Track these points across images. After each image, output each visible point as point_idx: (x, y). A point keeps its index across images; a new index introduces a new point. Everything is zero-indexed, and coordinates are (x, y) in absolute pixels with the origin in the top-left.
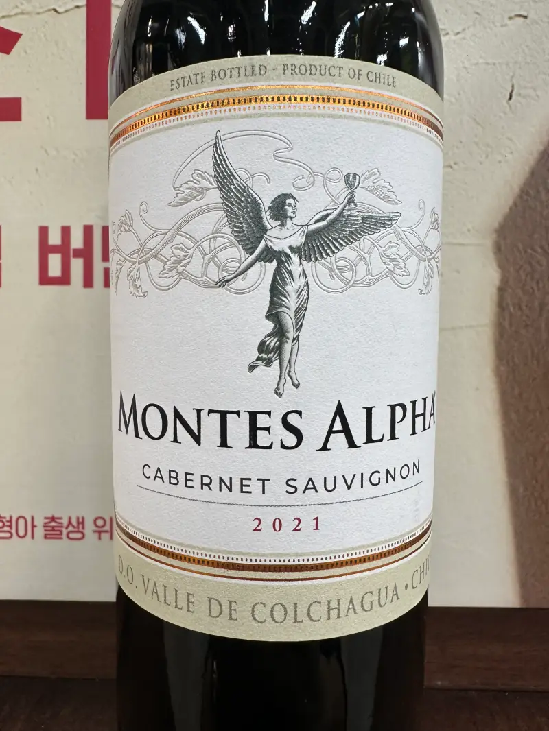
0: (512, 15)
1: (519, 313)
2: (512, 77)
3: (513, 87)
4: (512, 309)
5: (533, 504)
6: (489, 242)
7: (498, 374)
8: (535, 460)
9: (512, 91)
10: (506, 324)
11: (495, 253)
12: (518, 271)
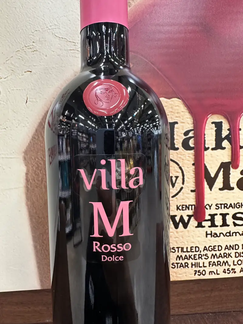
0: (26, 71)
1: (34, 182)
2: (27, 95)
3: (27, 98)
4: (31, 181)
5: (43, 252)
6: (21, 157)
7: (27, 205)
8: (43, 236)
9: (27, 100)
10: (29, 186)
11: (24, 161)
12: (32, 167)
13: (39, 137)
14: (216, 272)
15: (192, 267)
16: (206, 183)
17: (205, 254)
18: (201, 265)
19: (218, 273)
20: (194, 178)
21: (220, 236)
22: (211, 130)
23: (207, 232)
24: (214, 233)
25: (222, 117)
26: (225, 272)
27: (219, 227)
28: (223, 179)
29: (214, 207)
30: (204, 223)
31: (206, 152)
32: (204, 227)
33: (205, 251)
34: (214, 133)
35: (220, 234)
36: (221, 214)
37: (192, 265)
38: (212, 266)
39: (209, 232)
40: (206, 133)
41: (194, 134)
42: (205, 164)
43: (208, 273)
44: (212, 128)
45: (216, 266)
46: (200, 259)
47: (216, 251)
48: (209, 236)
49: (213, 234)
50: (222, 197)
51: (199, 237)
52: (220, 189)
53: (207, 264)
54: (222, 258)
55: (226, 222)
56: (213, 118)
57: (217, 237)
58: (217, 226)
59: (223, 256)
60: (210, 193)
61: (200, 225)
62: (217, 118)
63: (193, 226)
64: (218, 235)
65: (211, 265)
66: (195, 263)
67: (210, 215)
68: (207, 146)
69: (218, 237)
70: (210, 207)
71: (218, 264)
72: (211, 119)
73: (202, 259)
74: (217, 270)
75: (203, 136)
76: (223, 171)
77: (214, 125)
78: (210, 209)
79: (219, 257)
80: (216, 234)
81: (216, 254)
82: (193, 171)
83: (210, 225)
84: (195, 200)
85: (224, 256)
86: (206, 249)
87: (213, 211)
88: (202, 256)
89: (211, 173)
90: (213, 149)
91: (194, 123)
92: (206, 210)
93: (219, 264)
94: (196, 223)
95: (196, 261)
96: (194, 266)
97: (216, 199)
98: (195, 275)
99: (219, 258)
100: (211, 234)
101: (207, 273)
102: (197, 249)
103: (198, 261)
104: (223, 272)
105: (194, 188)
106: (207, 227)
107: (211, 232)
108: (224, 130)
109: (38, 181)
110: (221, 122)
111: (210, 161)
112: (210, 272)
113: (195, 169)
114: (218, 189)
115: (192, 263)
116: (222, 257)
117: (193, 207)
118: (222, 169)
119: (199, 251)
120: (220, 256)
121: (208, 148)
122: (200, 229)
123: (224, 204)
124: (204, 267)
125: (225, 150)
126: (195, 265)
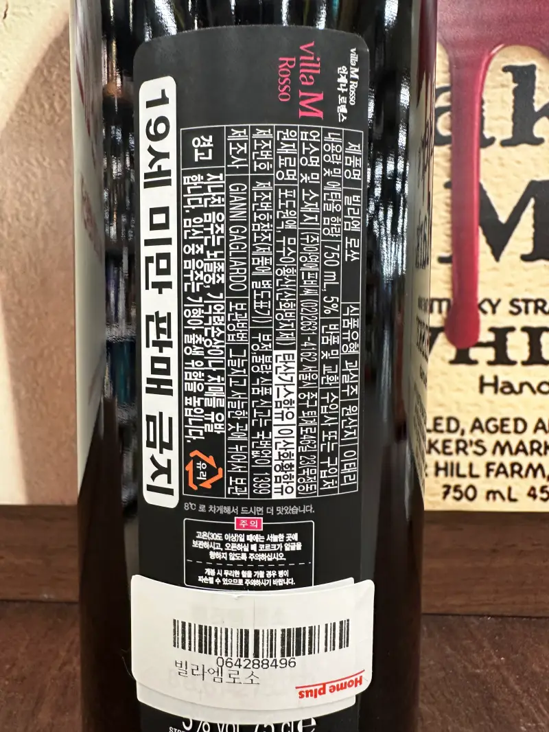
13: (32, 107)
14: (505, 494)
15: (437, 474)
16: (482, 240)
17: (474, 440)
18: (464, 470)
19: (513, 496)
20: (448, 223)
21: (521, 391)
22: (501, 90)
23: (482, 378)
24: (504, 383)
25: (535, 52)
26: (534, 497)
27: (519, 365)
28: (532, 230)
29: (504, 307)
30: (474, 353)
31: (483, 152)
32: (475, 362)
33: (477, 432)
34: (510, 98)
35: (522, 385)
36: (524, 329)
37: (438, 469)
38: (497, 475)
39: (489, 379)
40: (485, 97)
41: (451, 100)
42: (480, 186)
43: (484, 494)
44: (505, 83)
45: (507, 476)
46: (461, 453)
47: (508, 432)
48: (489, 390)
49: (500, 385)
50: (530, 281)
51: (459, 390)
52: (525, 258)
53: (480, 469)
54: (526, 453)
55: (540, 353)
56: (507, 57)
57: (513, 395)
58: (513, 363)
59: (528, 449)
60: (495, 269)
61: (462, 358)
62: (520, 57)
63: (443, 359)
64: (517, 388)
65: (492, 474)
66: (446, 464)
67: (492, 330)
68: (488, 135)
69: (516, 393)
70: (494, 307)
71: (513, 472)
72: (502, 59)
73: (466, 453)
74: (510, 489)
75: (477, 106)
76: (535, 207)
77: (509, 75)
78: (494, 312)
79: (518, 450)
80: (509, 385)
81: (508, 443)
82: (447, 205)
83: (492, 357)
84: (449, 286)
85: (533, 450)
86: (480, 427)
87: (502, 318)
88: (466, 445)
89: (499, 211)
90: (505, 143)
91: (450, 70)
92: (482, 316)
93: (516, 470)
94: (451, 352)
95: (449, 459)
96: (442, 473)
97: (510, 285)
98: (444, 497)
99: (516, 453)
100: (495, 385)
101: (481, 494)
102: (453, 425)
103: (454, 458)
104: (529, 494)
105: (447, 252)
106: (482, 363)
107: (496, 378)
108: (539, 88)
109: (28, 219)
110: (533, 68)
111: (496, 177)
112: (489, 493)
113: (453, 198)
114: (518, 258)
115: (437, 465)
116: (524, 451)
117: (444, 305)
118: (532, 202)
119: (459, 432)
120: (521, 447)
121: (492, 140)
122: (463, 368)
123: (536, 302)
124: (472, 476)
125: (543, 145)
126: (445, 469)
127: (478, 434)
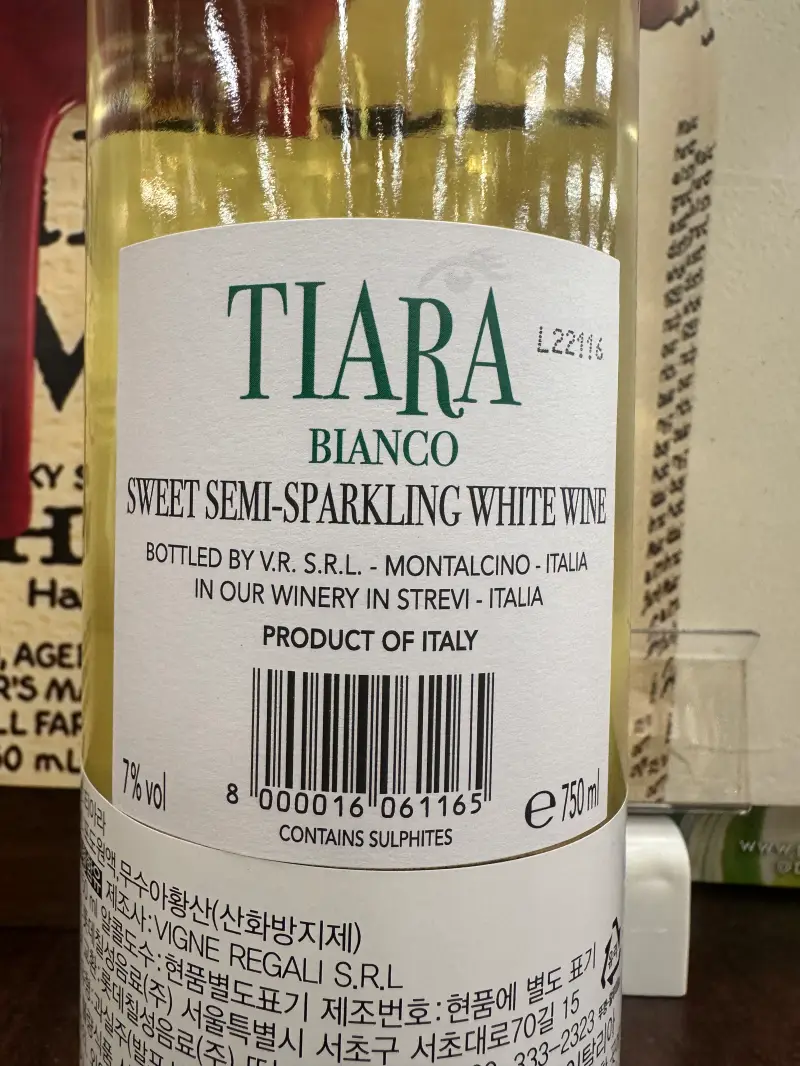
14: (63, 760)
16: (38, 379)
17: (20, 676)
18: (4, 722)
19: (74, 764)
22: (70, 164)
23: (32, 583)
24: (65, 591)
29: (67, 478)
30: (23, 545)
31: (45, 253)
32: (23, 559)
33: (24, 665)
39: (43, 585)
40: (49, 173)
42: (38, 300)
43: (34, 760)
44: (77, 155)
45: (67, 732)
47: (70, 666)
48: (43, 602)
49: (59, 594)
53: (26, 722)
57: (78, 610)
58: (79, 561)
60: (56, 421)
61: (3, 553)
65: (45, 730)
67: (49, 511)
68: (50, 227)
71: (75, 727)
72: (74, 122)
73: (7, 697)
74: (70, 754)
75: (37, 187)
77: (82, 144)
78: (53, 484)
80: (72, 594)
81: (68, 683)
83: (48, 552)
86: (29, 658)
87: (64, 495)
89: (63, 337)
90: (74, 240)
92: (35, 491)
97: (77, 445)
100: (51, 593)
101: (29, 760)
106: (34, 560)
107: (53, 583)
111: (61, 288)
112: (40, 758)
121: (56, 236)
122: (4, 567)
124: (16, 732)
127: (25, 669)
